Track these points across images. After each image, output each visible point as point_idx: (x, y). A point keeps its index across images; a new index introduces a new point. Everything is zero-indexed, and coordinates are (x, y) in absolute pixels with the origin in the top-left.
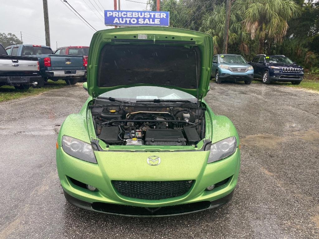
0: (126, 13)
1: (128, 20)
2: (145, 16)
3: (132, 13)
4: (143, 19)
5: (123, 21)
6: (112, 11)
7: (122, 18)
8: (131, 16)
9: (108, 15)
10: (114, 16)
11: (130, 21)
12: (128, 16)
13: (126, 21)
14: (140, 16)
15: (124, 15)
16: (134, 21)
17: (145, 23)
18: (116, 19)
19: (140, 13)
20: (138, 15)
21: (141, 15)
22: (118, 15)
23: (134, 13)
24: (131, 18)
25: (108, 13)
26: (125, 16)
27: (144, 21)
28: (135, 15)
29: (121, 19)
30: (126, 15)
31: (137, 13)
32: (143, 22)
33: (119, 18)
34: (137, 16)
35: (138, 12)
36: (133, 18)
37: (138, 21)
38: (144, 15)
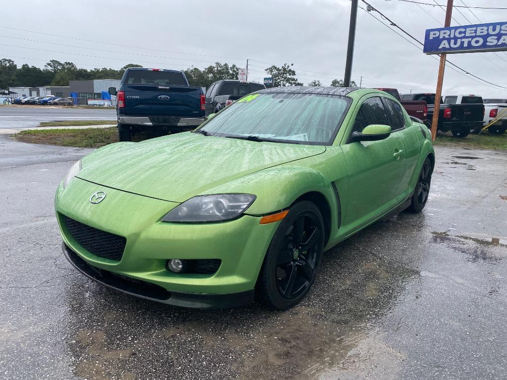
0: (463, 30)
1: (466, 41)
2: (501, 32)
3: (475, 28)
4: (496, 37)
5: (455, 44)
6: (439, 30)
7: (456, 39)
8: (474, 34)
9: (431, 38)
10: (441, 37)
11: (469, 43)
12: (467, 35)
13: (462, 43)
14: (491, 32)
15: (460, 33)
16: (477, 42)
17: (500, 43)
18: (445, 42)
19: (491, 28)
20: (488, 30)
21: (494, 30)
22: (449, 35)
23: (479, 29)
24: (473, 37)
25: (432, 33)
26: (463, 35)
27: (498, 39)
28: (482, 31)
29: (452, 41)
30: (465, 32)
31: (485, 28)
32: (495, 42)
33: (449, 40)
34: (485, 33)
35: (488, 25)
36: (476, 36)
37: (485, 41)
38: (501, 30)
